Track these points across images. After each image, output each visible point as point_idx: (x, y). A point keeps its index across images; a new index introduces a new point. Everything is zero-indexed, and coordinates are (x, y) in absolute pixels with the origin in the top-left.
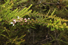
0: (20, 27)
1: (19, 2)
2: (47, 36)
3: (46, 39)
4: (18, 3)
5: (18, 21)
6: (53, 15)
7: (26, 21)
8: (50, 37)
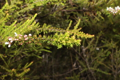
0: (26, 52)
1: (20, 11)
2: (75, 65)
3: (73, 69)
4: (18, 13)
5: (16, 40)
6: (77, 29)
7: (26, 39)
8: (80, 66)
